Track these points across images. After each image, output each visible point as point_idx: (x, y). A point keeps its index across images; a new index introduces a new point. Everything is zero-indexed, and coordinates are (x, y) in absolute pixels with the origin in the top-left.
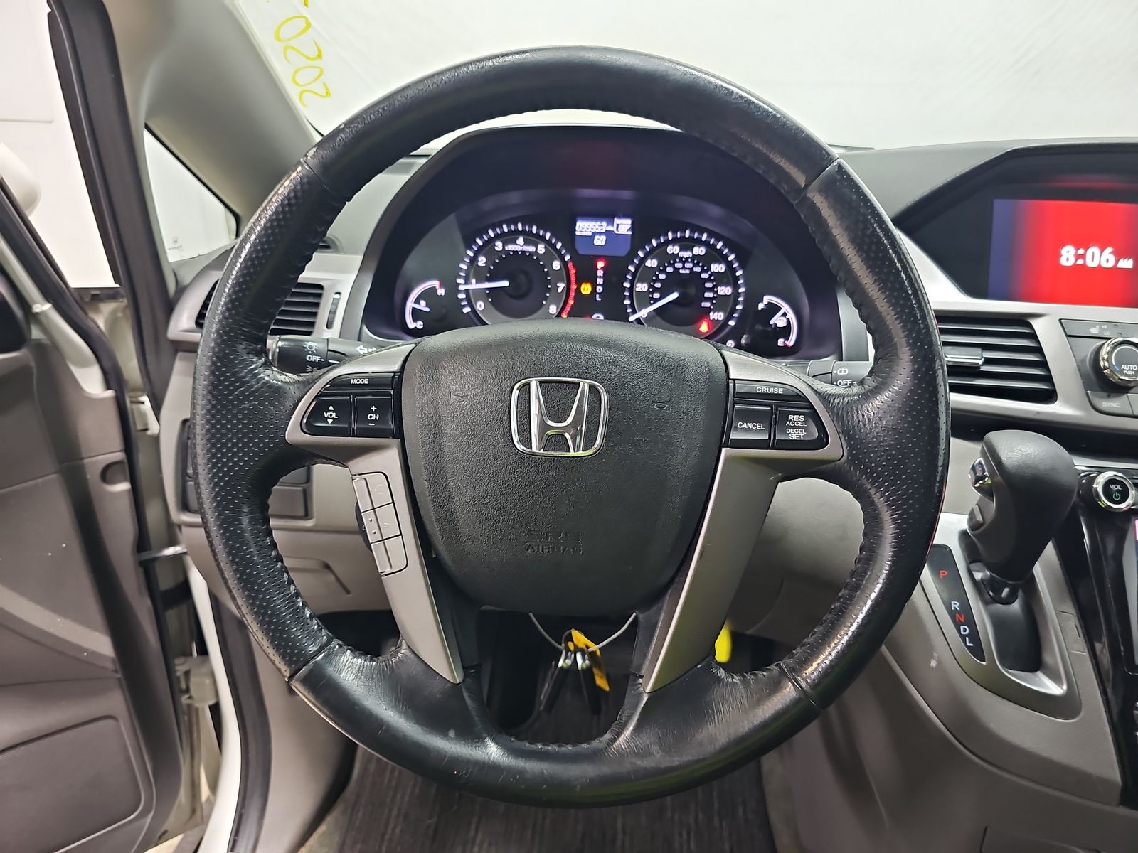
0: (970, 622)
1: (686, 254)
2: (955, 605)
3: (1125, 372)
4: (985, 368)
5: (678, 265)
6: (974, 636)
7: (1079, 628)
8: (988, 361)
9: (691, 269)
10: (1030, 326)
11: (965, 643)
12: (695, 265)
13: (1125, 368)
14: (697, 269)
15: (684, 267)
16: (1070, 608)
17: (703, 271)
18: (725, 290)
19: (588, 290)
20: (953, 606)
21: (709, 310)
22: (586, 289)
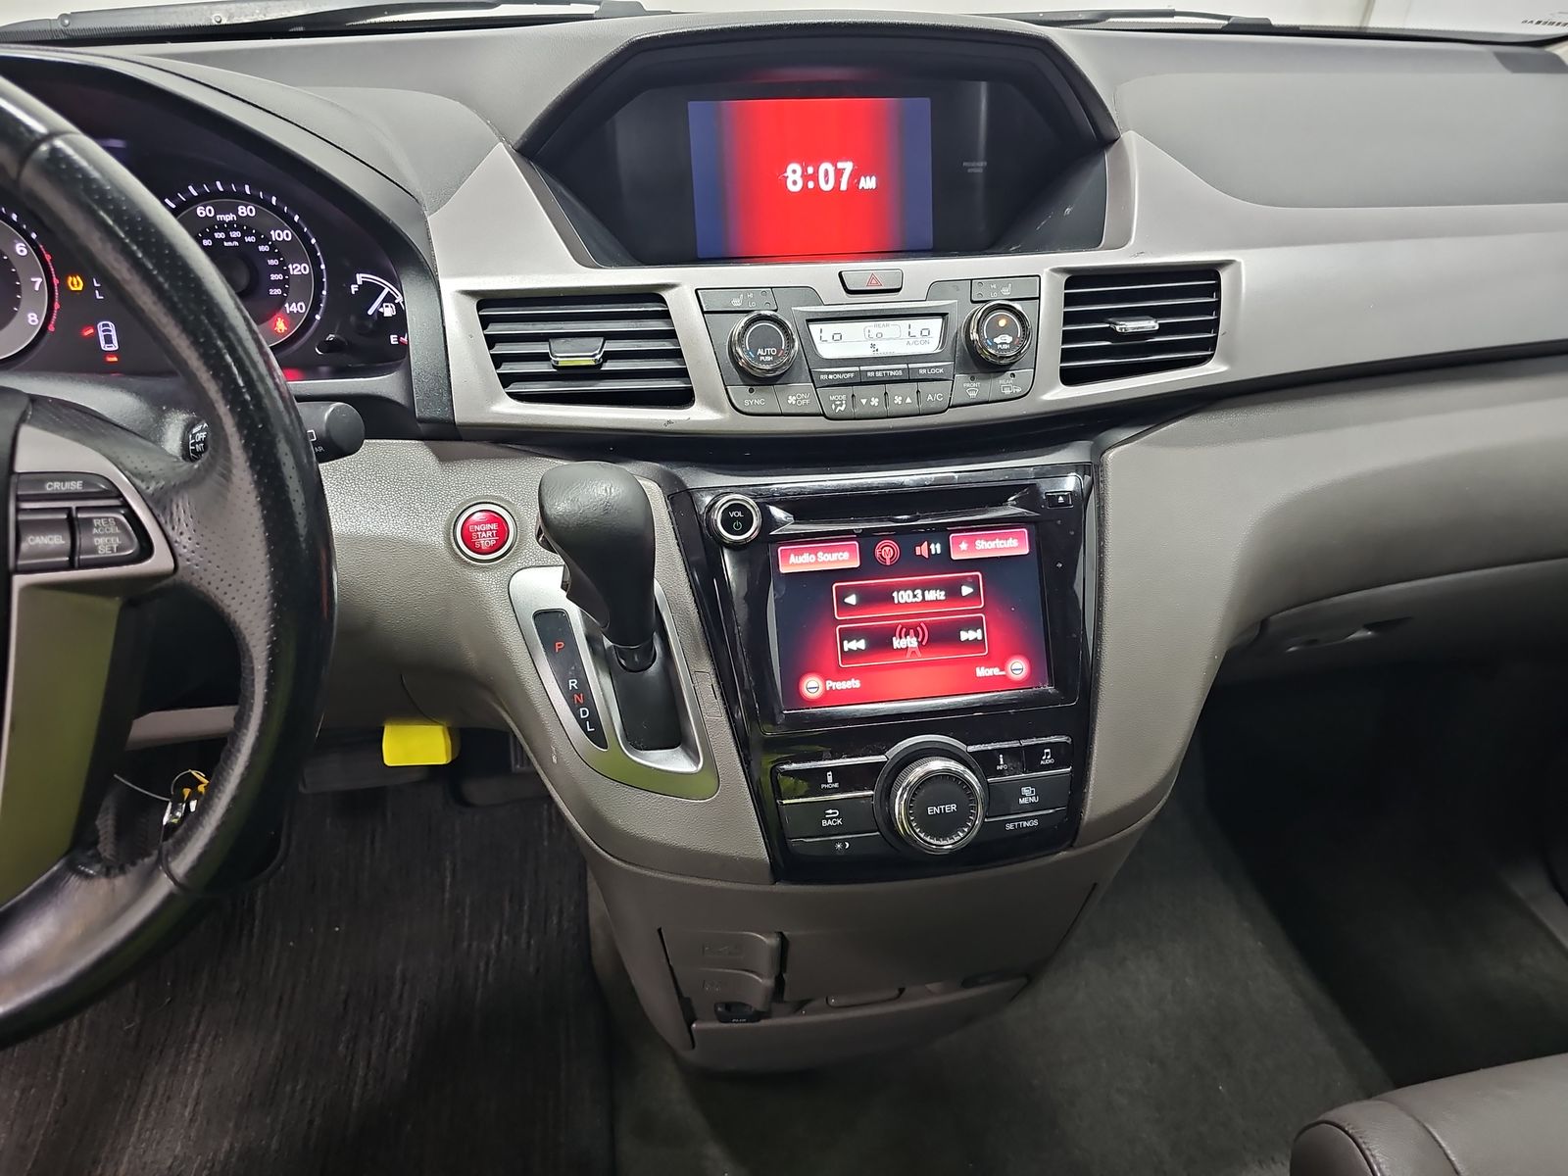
0: (589, 702)
1: (229, 218)
2: (573, 684)
3: (762, 358)
4: (608, 366)
5: (220, 235)
6: (594, 719)
7: (716, 689)
8: (609, 356)
9: (240, 240)
10: (662, 300)
11: (585, 730)
12: (245, 233)
13: (762, 353)
14: (250, 239)
15: (229, 238)
16: (706, 666)
17: (260, 242)
18: (298, 269)
19: (78, 284)
20: (571, 684)
21: (281, 301)
22: (75, 283)
